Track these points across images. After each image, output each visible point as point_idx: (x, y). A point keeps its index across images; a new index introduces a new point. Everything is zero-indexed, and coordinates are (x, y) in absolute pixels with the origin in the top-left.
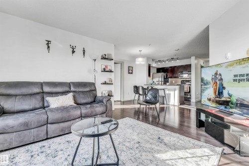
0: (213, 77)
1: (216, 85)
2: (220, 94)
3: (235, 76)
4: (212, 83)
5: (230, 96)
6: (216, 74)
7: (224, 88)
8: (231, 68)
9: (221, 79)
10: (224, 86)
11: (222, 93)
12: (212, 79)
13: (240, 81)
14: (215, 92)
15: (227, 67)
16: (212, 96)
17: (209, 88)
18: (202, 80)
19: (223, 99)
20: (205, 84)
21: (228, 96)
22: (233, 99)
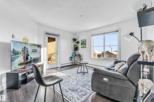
0: (23, 49)
1: (25, 54)
2: (27, 58)
3: (33, 50)
4: (22, 53)
5: (31, 58)
6: (25, 48)
7: (29, 55)
9: (28, 51)
10: (29, 54)
11: (28, 58)
12: (22, 51)
13: (34, 52)
14: (24, 58)
15: (30, 45)
19: (28, 61)
20: (16, 54)
22: (32, 59)
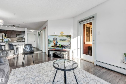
1: (55, 42)
2: (56, 44)
4: (53, 41)
6: (55, 38)
8: (60, 37)
9: (57, 40)
10: (58, 42)
12: (53, 40)
14: (55, 44)
15: (58, 37)
16: (53, 45)
17: (52, 43)
18: (49, 40)
19: (57, 46)
20: (50, 41)
21: (59, 44)
22: (60, 45)
